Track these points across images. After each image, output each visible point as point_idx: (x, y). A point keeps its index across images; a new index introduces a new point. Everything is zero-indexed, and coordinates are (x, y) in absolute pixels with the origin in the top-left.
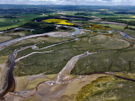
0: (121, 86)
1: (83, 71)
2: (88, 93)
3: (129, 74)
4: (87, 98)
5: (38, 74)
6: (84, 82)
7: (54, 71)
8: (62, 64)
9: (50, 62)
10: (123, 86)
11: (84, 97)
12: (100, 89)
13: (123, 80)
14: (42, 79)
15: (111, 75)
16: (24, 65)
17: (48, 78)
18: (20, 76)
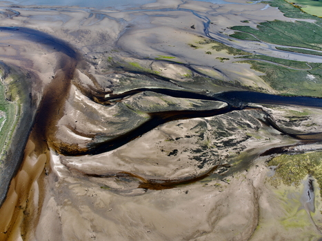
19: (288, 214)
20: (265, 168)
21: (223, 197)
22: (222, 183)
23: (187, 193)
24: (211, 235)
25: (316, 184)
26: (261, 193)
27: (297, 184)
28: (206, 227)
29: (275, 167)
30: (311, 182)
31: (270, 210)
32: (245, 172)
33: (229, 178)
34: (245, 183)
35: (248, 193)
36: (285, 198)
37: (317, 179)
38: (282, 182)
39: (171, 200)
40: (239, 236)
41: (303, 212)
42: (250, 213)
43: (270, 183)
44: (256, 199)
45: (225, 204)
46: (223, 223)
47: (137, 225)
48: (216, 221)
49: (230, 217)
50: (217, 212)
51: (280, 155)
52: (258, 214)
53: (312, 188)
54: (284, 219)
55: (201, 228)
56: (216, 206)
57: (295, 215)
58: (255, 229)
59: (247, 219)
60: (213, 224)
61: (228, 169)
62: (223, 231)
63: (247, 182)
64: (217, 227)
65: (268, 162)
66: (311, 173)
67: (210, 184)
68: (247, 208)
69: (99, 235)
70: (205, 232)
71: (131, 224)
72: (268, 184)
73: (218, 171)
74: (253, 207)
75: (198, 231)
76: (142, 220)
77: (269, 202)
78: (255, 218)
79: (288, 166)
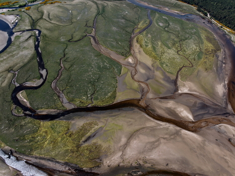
0: (149, 35)
1: (125, 48)
2: (153, 53)
3: (139, 26)
4: (157, 55)
5: (117, 80)
6: (140, 51)
7: (117, 67)
8: (106, 59)
9: (96, 69)
10: (151, 35)
11: (156, 56)
12: (150, 46)
13: (145, 32)
14: (126, 78)
15: (137, 35)
16: (89, 96)
17: (126, 73)
18: (115, 97)
19: (116, 131)
20: (105, 162)
21: (145, 153)
22: (141, 162)
23: (167, 165)
24: (161, 136)
25: (83, 139)
26: (121, 147)
27: (95, 144)
28: (162, 141)
29: (97, 160)
30: (86, 141)
31: (123, 136)
32: (121, 164)
33: (134, 164)
34: (127, 157)
35: (129, 150)
36: (109, 139)
37: (79, 141)
38: (102, 148)
39: (178, 163)
40: (147, 131)
41: (107, 129)
42: (135, 139)
43: (111, 150)
44: (127, 144)
45: (146, 148)
46: (152, 140)
47: (201, 154)
48: (156, 141)
49: (147, 141)
50: (153, 146)
51: (84, 169)
52: (131, 137)
53: (89, 138)
54: (119, 129)
55: (165, 141)
56: (152, 149)
57: (113, 129)
58: (138, 131)
59: (138, 137)
60: (158, 140)
61: (131, 172)
62: (154, 136)
63: (125, 157)
64: (157, 139)
65: (98, 166)
66: (78, 146)
67: (149, 165)
68: (135, 142)
69: (222, 156)
70: (164, 138)
71: (204, 156)
72: (112, 150)
73: (139, 173)
74: (132, 141)
75: (167, 140)
76: (198, 157)
77: (120, 140)
78: (134, 135)
79: (88, 157)
